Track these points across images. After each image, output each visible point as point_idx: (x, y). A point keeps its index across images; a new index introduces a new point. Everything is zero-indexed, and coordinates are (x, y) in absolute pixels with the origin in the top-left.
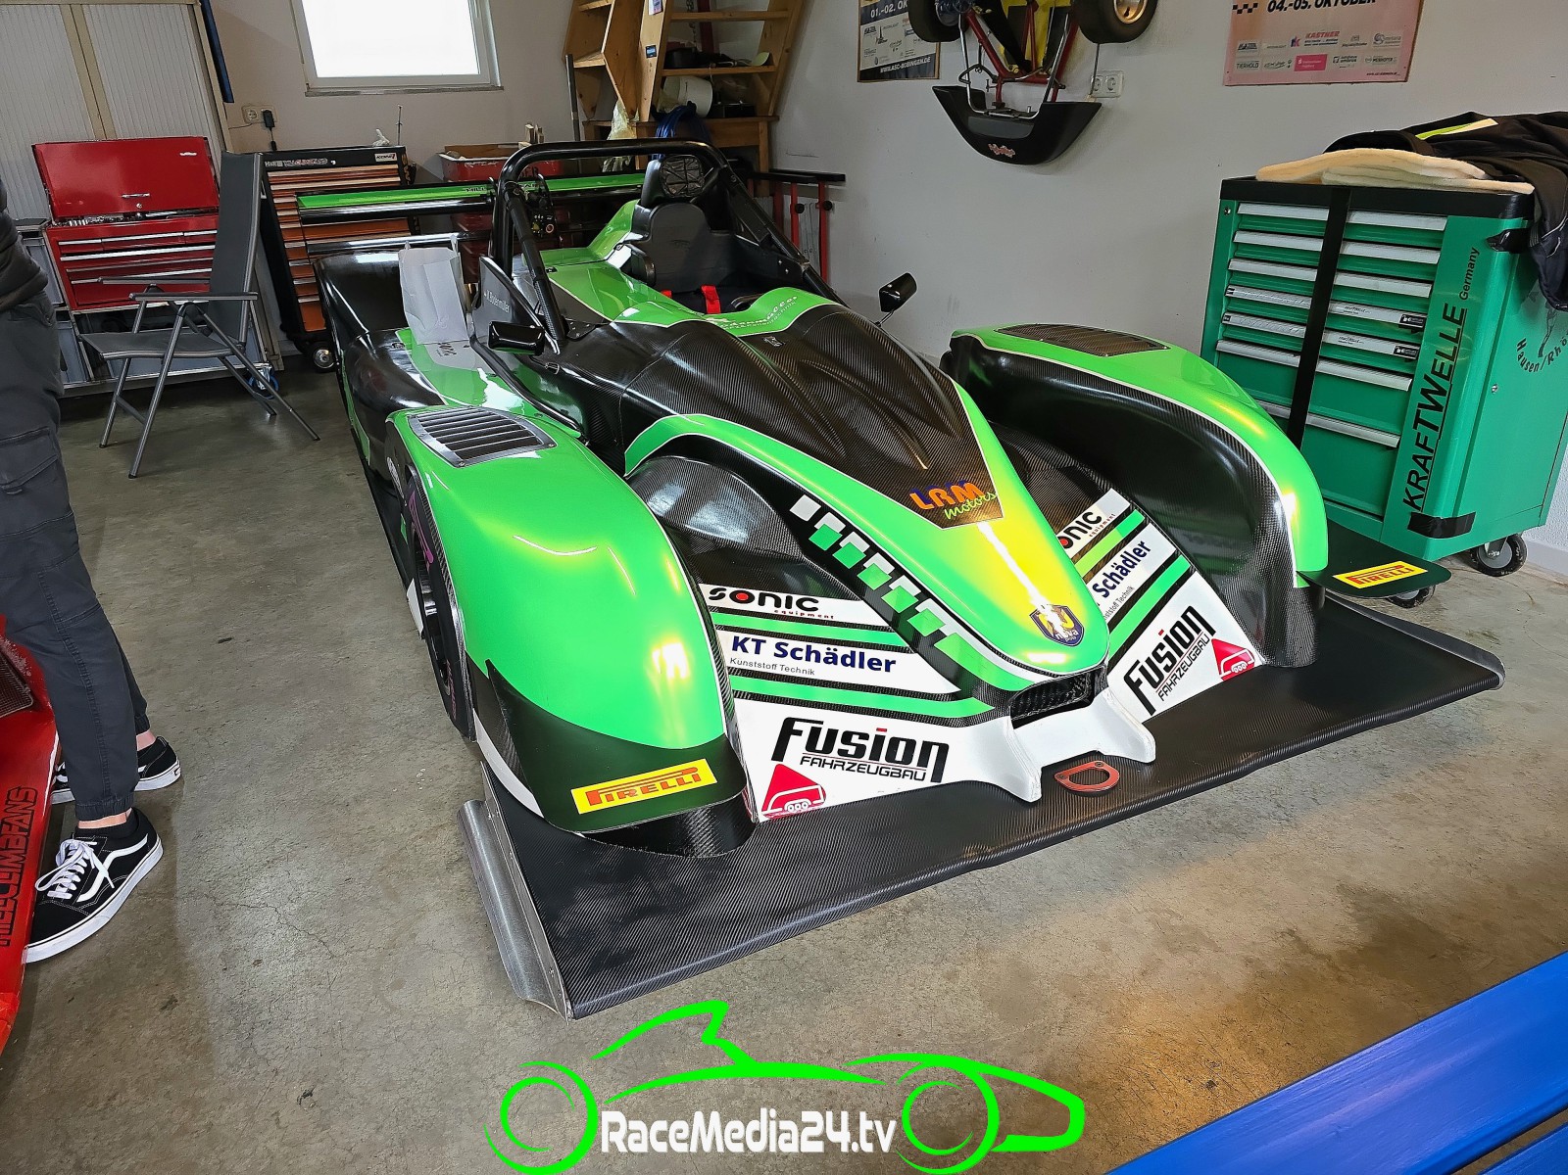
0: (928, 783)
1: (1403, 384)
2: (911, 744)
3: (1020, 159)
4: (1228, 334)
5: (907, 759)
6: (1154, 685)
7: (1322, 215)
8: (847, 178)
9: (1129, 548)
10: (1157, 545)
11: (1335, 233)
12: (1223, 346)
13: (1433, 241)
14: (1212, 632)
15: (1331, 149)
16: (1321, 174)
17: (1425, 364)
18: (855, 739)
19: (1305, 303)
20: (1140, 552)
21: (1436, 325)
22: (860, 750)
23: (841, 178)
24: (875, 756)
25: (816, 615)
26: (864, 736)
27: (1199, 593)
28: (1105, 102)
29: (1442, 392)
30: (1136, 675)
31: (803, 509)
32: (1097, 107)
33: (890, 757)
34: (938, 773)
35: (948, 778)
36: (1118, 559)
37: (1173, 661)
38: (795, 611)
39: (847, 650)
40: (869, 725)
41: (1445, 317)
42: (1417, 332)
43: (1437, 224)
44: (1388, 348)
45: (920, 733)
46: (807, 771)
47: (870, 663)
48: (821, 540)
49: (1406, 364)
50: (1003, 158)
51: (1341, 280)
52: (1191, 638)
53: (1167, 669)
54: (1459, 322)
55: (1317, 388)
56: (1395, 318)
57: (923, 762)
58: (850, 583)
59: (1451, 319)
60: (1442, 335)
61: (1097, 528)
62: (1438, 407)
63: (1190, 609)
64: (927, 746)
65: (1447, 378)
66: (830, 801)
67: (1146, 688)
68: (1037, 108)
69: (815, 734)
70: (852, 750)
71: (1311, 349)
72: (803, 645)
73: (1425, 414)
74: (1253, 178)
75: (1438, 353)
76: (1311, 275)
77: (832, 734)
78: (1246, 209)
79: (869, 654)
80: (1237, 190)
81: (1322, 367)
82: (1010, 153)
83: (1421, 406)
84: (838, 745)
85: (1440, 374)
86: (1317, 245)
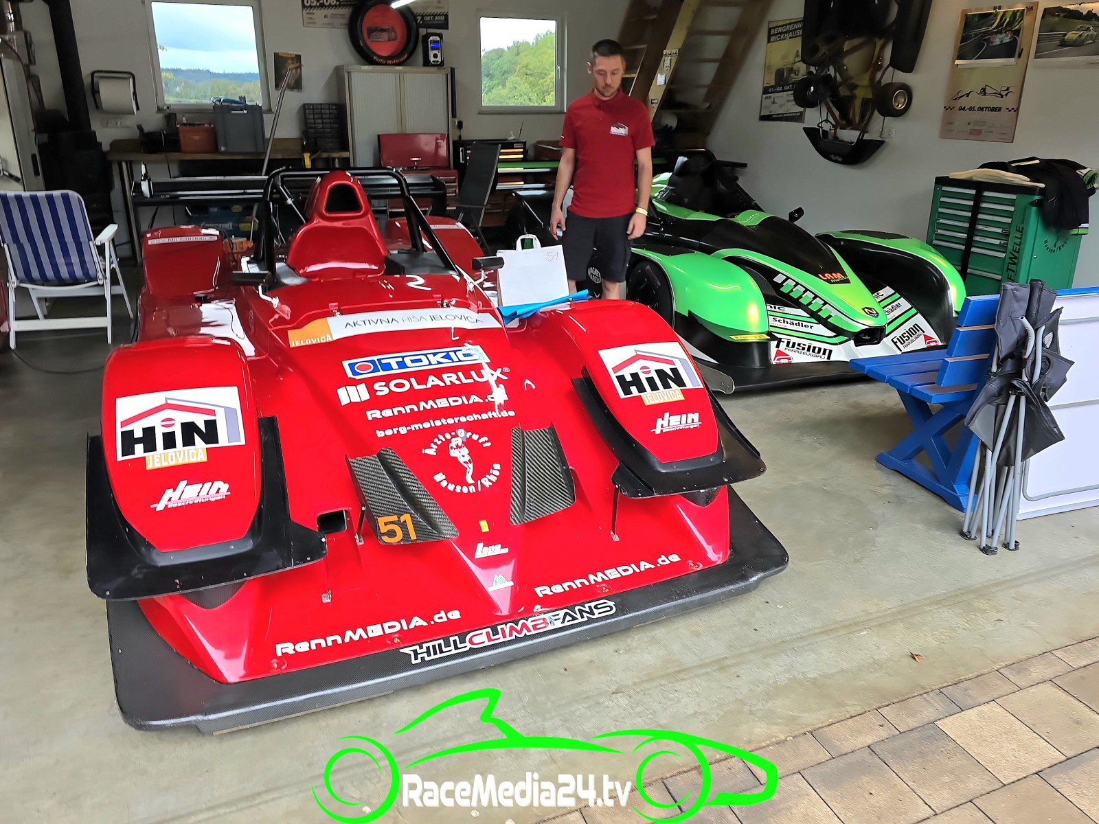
0: (826, 360)
1: (1003, 255)
2: (820, 349)
3: (843, 163)
4: (937, 238)
5: (819, 352)
6: (902, 344)
7: (973, 192)
8: (748, 165)
9: (894, 304)
10: (905, 304)
11: (978, 199)
12: (935, 242)
13: (1011, 203)
14: (924, 332)
15: (981, 167)
16: (972, 177)
17: (1010, 247)
18: (802, 345)
19: (967, 225)
20: (898, 306)
21: (1014, 234)
22: (804, 349)
23: (745, 165)
24: (808, 350)
25: (785, 312)
26: (805, 345)
27: (920, 320)
28: (886, 140)
29: (1016, 258)
30: (895, 340)
31: (779, 279)
32: (882, 142)
33: (813, 351)
34: (829, 358)
35: (832, 359)
36: (890, 307)
37: (909, 338)
38: (777, 310)
39: (797, 322)
40: (807, 342)
41: (1016, 230)
42: (1007, 236)
43: (1013, 197)
44: (997, 242)
45: (823, 346)
46: (786, 352)
47: (805, 326)
48: (785, 289)
49: (1003, 248)
50: (836, 161)
51: (980, 216)
52: (916, 333)
53: (907, 340)
54: (1021, 232)
55: (972, 257)
56: (999, 231)
57: (824, 353)
58: (796, 303)
59: (1019, 231)
60: (1016, 237)
61: (883, 298)
62: (1015, 264)
63: (916, 324)
64: (825, 350)
65: (1017, 252)
66: (794, 361)
67: (898, 344)
68: (855, 140)
69: (788, 343)
70: (801, 348)
71: (969, 243)
72: (782, 319)
73: (1011, 267)
74: (948, 177)
75: (1015, 243)
76: (969, 214)
77: (794, 344)
78: (944, 188)
79: (804, 324)
80: (941, 181)
81: (973, 250)
82: (840, 160)
83: (1009, 263)
84: (796, 346)
85: (1015, 251)
86: (971, 203)
